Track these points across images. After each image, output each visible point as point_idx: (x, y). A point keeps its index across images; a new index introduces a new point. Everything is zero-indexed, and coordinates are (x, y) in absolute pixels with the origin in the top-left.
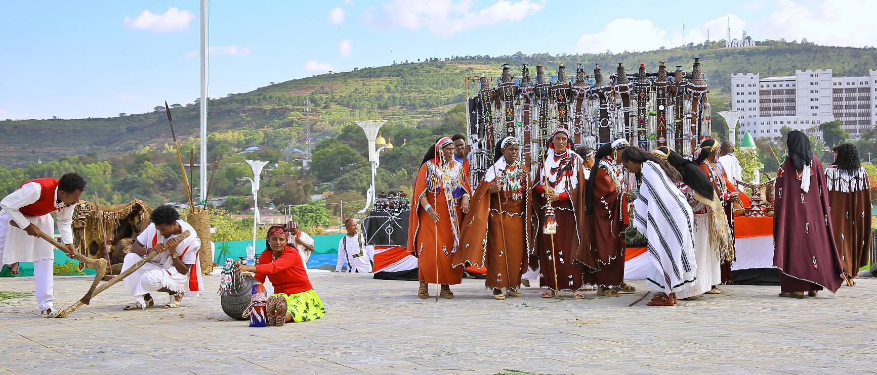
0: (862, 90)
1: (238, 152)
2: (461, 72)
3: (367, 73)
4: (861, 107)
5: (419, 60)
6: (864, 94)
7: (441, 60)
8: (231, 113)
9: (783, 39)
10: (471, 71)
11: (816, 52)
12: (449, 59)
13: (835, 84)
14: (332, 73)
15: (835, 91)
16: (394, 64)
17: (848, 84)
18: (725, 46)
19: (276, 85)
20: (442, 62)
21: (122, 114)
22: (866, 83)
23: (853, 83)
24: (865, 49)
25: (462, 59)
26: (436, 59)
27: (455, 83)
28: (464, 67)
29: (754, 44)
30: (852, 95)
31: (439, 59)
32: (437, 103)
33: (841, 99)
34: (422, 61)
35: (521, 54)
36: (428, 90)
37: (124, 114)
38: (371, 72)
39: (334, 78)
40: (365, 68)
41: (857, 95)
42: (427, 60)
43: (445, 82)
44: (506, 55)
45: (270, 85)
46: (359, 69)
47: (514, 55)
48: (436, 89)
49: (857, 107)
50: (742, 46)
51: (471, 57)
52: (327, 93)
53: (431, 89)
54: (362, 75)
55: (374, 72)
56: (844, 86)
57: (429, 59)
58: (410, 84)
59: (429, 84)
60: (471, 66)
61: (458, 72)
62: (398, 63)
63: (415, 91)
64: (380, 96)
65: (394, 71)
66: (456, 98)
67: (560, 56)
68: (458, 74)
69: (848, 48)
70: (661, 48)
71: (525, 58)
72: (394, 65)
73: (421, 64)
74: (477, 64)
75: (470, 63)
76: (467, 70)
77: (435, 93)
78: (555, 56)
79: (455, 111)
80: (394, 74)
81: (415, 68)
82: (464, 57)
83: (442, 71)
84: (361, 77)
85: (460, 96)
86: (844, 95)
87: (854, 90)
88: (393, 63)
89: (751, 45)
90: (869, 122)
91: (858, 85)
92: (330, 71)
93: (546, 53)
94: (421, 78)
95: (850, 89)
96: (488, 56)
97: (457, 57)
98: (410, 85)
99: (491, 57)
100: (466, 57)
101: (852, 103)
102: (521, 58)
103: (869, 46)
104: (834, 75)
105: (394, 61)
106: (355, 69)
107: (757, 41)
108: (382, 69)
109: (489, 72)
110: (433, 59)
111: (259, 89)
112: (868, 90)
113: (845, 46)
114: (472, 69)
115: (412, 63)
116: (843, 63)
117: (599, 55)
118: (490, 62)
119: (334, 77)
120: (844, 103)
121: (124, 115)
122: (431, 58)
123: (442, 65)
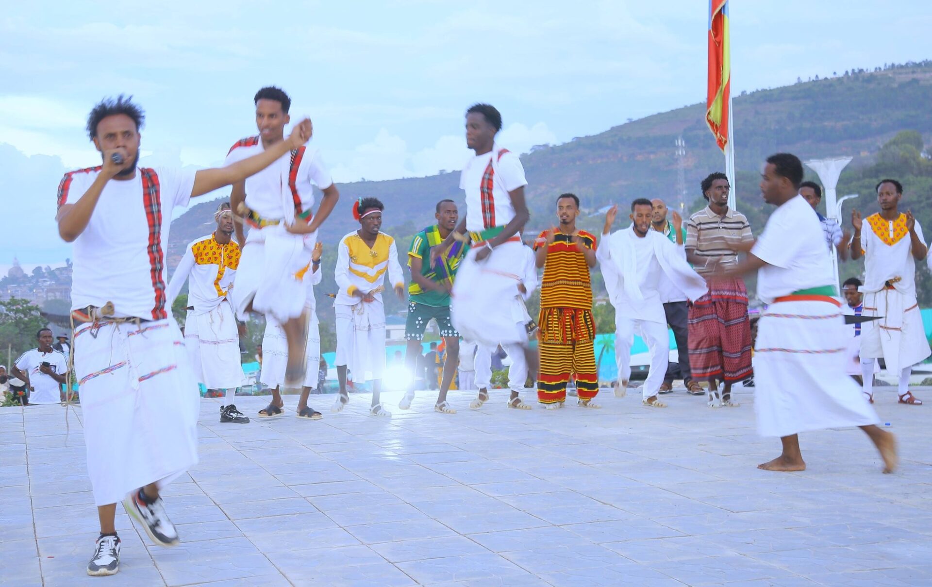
1: (589, 214)
2: (902, 86)
3: (761, 97)
5: (835, 73)
7: (869, 71)
8: (578, 163)
10: (915, 85)
12: (880, 69)
16: (799, 83)
19: (635, 122)
20: (871, 74)
21: (442, 171)
25: (901, 67)
26: (861, 71)
27: (891, 102)
28: (905, 78)
31: (865, 70)
32: (864, 132)
34: (841, 74)
36: (851, 116)
37: (444, 170)
38: (765, 95)
40: (758, 91)
42: (847, 72)
43: (877, 102)
45: (627, 122)
46: (748, 93)
48: (863, 113)
51: (915, 64)
53: (854, 114)
54: (753, 100)
55: (771, 95)
57: (850, 71)
58: (824, 108)
59: (852, 106)
60: (915, 76)
61: (895, 85)
62: (805, 79)
63: (831, 119)
64: (781, 128)
65: (800, 92)
68: (896, 89)
72: (799, 85)
73: (839, 79)
74: (925, 72)
75: (913, 72)
76: (911, 83)
77: (862, 120)
79: (895, 143)
80: (799, 95)
81: (831, 85)
82: (903, 63)
83: (872, 86)
84: (751, 103)
88: (797, 81)
94: (839, 99)
97: (893, 65)
98: (822, 111)
100: (907, 64)
105: (799, 78)
106: (743, 93)
108: (784, 90)
110: (856, 71)
111: (613, 129)
114: (915, 81)
121: (444, 173)
122: (853, 70)
123: (871, 78)
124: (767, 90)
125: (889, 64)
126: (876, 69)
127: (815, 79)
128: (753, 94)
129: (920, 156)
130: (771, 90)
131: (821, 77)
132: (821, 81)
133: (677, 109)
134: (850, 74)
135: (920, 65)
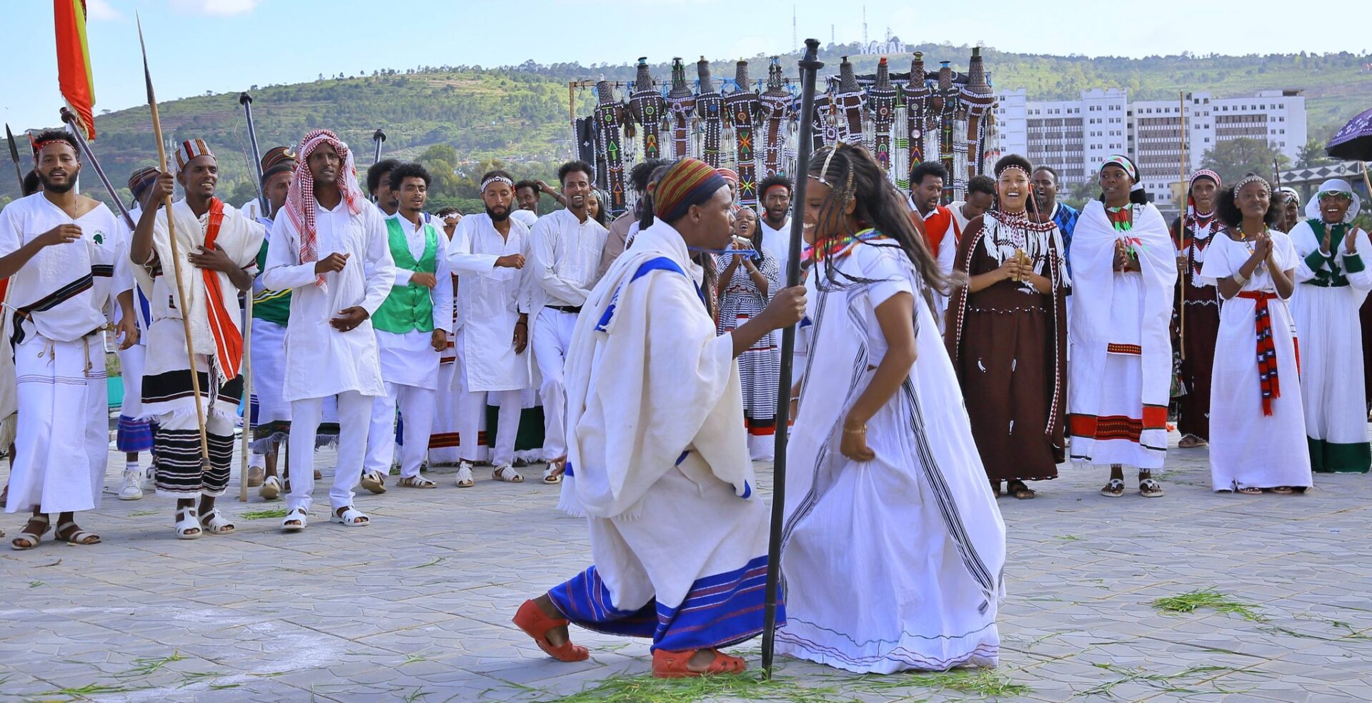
0: (1070, 122)
2: (435, 93)
3: (274, 95)
4: (1069, 148)
5: (362, 73)
6: (1073, 129)
7: (400, 73)
9: (948, 42)
10: (450, 92)
11: (998, 63)
12: (413, 71)
13: (1030, 112)
14: (213, 94)
15: (1031, 123)
16: (320, 80)
17: (1050, 112)
18: (859, 52)
19: (114, 115)
20: (403, 77)
22: (1077, 111)
23: (1057, 111)
24: (1072, 59)
25: (436, 71)
26: (391, 72)
27: (424, 111)
28: (439, 85)
29: (904, 50)
30: (1055, 129)
31: (396, 71)
32: (395, 144)
33: (1039, 136)
34: (369, 74)
35: (534, 64)
36: (380, 123)
38: (280, 92)
39: (216, 103)
40: (271, 87)
41: (1064, 129)
42: (376, 73)
43: (408, 110)
44: (510, 65)
45: (103, 113)
46: (260, 88)
47: (522, 65)
48: (392, 121)
49: (1064, 148)
50: (885, 52)
51: (450, 69)
52: (204, 128)
53: (384, 121)
54: (265, 97)
55: (287, 93)
56: (1044, 115)
57: (379, 71)
58: (349, 113)
59: (381, 112)
60: (451, 82)
61: (430, 92)
62: (328, 77)
63: (357, 125)
64: (298, 133)
65: (321, 91)
66: (427, 135)
67: (598, 66)
68: (430, 96)
69: (1046, 56)
70: (759, 55)
71: (540, 70)
72: (321, 82)
73: (366, 79)
74: (461, 79)
75: (448, 78)
76: (445, 90)
77: (392, 128)
78: (588, 67)
80: (320, 95)
81: (357, 86)
82: (438, 67)
83: (403, 91)
84: (263, 100)
85: (434, 132)
86: (1044, 129)
87: (1056, 122)
88: (318, 78)
89: (900, 51)
90: (1080, 172)
91: (1063, 115)
92: (208, 91)
93: (574, 62)
94: (367, 103)
95: (1052, 120)
96: (479, 67)
97: (427, 68)
98: (347, 115)
99: (484, 69)
100: (442, 68)
101: (1056, 141)
102: (532, 71)
103: (1078, 54)
104: (1028, 99)
105: (321, 75)
106: (253, 87)
107: (909, 44)
108: (301, 88)
109: (481, 93)
110: (387, 71)
112: (1079, 122)
113: (1042, 53)
114: (452, 88)
115: (352, 78)
116: (1040, 80)
117: (660, 66)
118: (482, 76)
119: (215, 101)
120: (1045, 142)
122: (383, 70)
123: (402, 82)
124: (281, 86)
125: (423, 66)
126: (408, 71)
127: (339, 77)
128: (265, 90)
129: (453, 173)
130: (286, 87)
131: (346, 76)
132: (346, 80)
133: (168, 102)
134: (379, 75)
135: (455, 70)
